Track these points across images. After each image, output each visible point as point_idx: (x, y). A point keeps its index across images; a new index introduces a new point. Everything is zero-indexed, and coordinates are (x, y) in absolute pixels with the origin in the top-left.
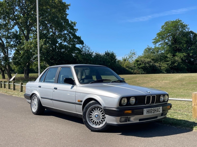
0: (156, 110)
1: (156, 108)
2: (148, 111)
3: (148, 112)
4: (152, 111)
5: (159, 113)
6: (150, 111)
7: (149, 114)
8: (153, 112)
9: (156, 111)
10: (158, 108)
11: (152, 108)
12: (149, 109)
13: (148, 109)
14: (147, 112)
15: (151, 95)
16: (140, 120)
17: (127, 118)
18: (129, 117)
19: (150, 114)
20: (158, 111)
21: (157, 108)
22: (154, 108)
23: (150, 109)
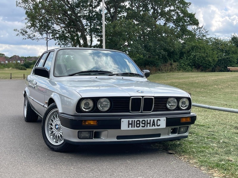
0: (150, 123)
1: (149, 119)
2: (130, 122)
3: (130, 126)
4: (139, 124)
5: (156, 127)
6: (136, 124)
7: (133, 129)
8: (143, 125)
9: (149, 125)
10: (156, 119)
11: (141, 120)
12: (133, 120)
13: (131, 120)
14: (129, 124)
15: (143, 97)
16: (118, 137)
17: (92, 134)
18: (95, 130)
19: (136, 128)
20: (154, 124)
21: (152, 119)
22: (146, 119)
23: (136, 120)
